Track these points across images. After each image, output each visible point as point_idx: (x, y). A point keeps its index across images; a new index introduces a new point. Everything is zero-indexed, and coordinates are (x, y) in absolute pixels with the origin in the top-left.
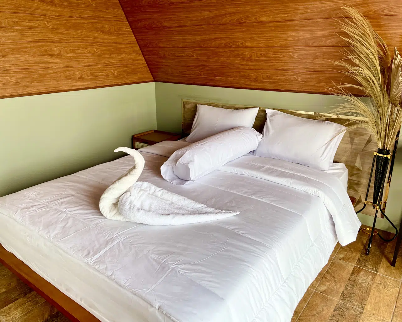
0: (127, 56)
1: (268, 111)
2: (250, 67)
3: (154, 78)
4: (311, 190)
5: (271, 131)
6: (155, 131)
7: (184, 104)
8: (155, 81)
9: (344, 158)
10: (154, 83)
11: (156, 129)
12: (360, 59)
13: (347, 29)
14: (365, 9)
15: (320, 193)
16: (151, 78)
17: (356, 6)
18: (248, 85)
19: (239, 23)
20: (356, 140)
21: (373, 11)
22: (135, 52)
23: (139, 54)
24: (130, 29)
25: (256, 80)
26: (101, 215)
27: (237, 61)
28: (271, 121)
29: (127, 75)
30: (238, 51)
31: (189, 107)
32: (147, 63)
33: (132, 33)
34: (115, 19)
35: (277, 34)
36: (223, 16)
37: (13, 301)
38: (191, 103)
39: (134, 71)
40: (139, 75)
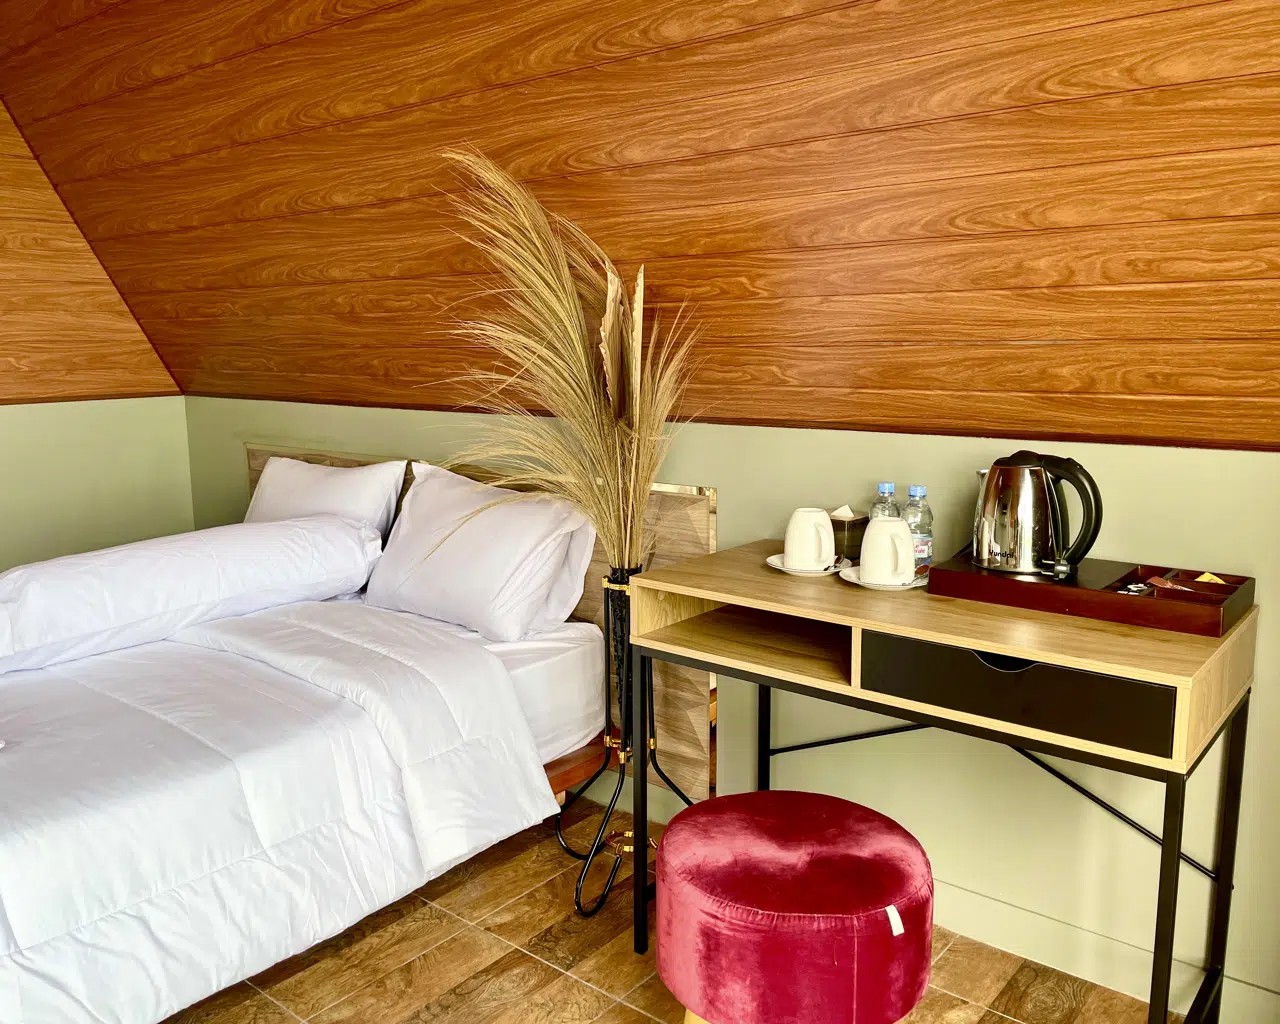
0: (70, 319)
1: (418, 468)
2: (364, 340)
3: (179, 385)
8: (183, 392)
10: (181, 399)
13: (471, 216)
16: (170, 386)
18: (378, 394)
19: (295, 215)
21: (547, 163)
22: (100, 307)
23: (121, 314)
25: (388, 378)
27: (330, 323)
29: (70, 371)
30: (323, 293)
32: (150, 340)
33: (92, 255)
34: (27, 216)
35: (382, 240)
36: (255, 194)
39: (97, 361)
40: (119, 374)
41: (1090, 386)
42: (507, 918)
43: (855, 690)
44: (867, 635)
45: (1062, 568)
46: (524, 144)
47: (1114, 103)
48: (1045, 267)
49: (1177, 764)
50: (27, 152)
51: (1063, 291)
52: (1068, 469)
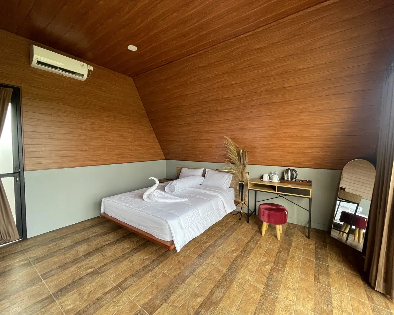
0: (156, 150)
1: (206, 169)
2: (200, 154)
4: (216, 194)
5: (207, 177)
6: (165, 179)
7: (177, 168)
8: (166, 159)
9: (233, 186)
10: (165, 161)
11: (166, 178)
12: (230, 151)
13: (225, 142)
14: (230, 137)
15: (219, 195)
16: (164, 158)
17: (227, 136)
18: (200, 160)
19: (194, 140)
20: (236, 179)
21: (233, 137)
23: (160, 149)
24: (157, 141)
25: (202, 158)
26: (144, 200)
27: (196, 152)
28: (207, 173)
29: (155, 157)
30: (195, 148)
31: (179, 169)
32: (163, 153)
34: (152, 138)
35: (207, 143)
36: (189, 137)
37: (109, 233)
38: (179, 167)
39: (158, 155)
40: (160, 157)
41: (295, 162)
42: (231, 221)
43: (276, 192)
44: (278, 186)
45: (295, 180)
46: (231, 135)
47: (299, 137)
48: (291, 150)
49: (310, 197)
50: (153, 130)
51: (292, 153)
52: (294, 170)
